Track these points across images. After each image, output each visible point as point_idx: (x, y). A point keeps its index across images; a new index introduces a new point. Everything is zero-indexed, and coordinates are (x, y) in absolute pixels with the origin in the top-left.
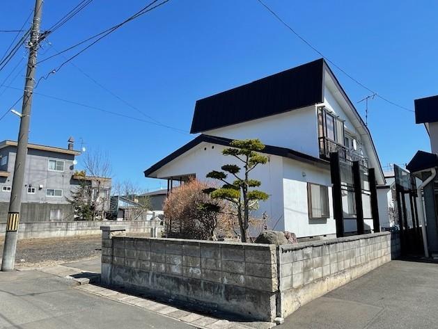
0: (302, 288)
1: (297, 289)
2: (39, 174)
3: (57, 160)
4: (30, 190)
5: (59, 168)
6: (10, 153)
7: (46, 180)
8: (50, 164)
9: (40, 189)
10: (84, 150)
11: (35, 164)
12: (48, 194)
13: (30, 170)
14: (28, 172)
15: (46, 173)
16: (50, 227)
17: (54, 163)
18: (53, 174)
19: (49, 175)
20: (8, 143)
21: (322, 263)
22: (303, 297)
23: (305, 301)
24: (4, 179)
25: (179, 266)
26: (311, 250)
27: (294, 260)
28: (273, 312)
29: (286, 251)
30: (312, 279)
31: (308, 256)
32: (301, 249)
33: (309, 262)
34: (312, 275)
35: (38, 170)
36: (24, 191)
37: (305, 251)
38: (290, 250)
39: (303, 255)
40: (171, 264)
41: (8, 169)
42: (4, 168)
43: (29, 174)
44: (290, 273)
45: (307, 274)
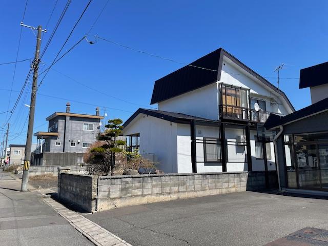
1: (114, 199)
2: (77, 133)
3: (89, 123)
4: (72, 144)
5: (90, 129)
6: (59, 120)
7: (82, 137)
8: (84, 126)
9: (78, 143)
10: (106, 115)
11: (74, 126)
12: (84, 146)
13: (71, 130)
15: (82, 132)
16: (77, 168)
17: (87, 126)
18: (87, 132)
19: (84, 134)
20: (57, 114)
21: (142, 187)
22: (119, 204)
23: (121, 206)
24: (55, 137)
25: (75, 188)
26: (130, 179)
27: (112, 184)
28: (93, 208)
29: (104, 179)
30: (130, 195)
31: (127, 182)
32: (120, 178)
33: (128, 186)
34: (131, 193)
35: (77, 131)
36: (68, 145)
37: (124, 180)
38: (107, 179)
39: (122, 182)
40: (73, 187)
41: (59, 131)
42: (55, 130)
43: (71, 133)
44: (108, 190)
45: (124, 192)
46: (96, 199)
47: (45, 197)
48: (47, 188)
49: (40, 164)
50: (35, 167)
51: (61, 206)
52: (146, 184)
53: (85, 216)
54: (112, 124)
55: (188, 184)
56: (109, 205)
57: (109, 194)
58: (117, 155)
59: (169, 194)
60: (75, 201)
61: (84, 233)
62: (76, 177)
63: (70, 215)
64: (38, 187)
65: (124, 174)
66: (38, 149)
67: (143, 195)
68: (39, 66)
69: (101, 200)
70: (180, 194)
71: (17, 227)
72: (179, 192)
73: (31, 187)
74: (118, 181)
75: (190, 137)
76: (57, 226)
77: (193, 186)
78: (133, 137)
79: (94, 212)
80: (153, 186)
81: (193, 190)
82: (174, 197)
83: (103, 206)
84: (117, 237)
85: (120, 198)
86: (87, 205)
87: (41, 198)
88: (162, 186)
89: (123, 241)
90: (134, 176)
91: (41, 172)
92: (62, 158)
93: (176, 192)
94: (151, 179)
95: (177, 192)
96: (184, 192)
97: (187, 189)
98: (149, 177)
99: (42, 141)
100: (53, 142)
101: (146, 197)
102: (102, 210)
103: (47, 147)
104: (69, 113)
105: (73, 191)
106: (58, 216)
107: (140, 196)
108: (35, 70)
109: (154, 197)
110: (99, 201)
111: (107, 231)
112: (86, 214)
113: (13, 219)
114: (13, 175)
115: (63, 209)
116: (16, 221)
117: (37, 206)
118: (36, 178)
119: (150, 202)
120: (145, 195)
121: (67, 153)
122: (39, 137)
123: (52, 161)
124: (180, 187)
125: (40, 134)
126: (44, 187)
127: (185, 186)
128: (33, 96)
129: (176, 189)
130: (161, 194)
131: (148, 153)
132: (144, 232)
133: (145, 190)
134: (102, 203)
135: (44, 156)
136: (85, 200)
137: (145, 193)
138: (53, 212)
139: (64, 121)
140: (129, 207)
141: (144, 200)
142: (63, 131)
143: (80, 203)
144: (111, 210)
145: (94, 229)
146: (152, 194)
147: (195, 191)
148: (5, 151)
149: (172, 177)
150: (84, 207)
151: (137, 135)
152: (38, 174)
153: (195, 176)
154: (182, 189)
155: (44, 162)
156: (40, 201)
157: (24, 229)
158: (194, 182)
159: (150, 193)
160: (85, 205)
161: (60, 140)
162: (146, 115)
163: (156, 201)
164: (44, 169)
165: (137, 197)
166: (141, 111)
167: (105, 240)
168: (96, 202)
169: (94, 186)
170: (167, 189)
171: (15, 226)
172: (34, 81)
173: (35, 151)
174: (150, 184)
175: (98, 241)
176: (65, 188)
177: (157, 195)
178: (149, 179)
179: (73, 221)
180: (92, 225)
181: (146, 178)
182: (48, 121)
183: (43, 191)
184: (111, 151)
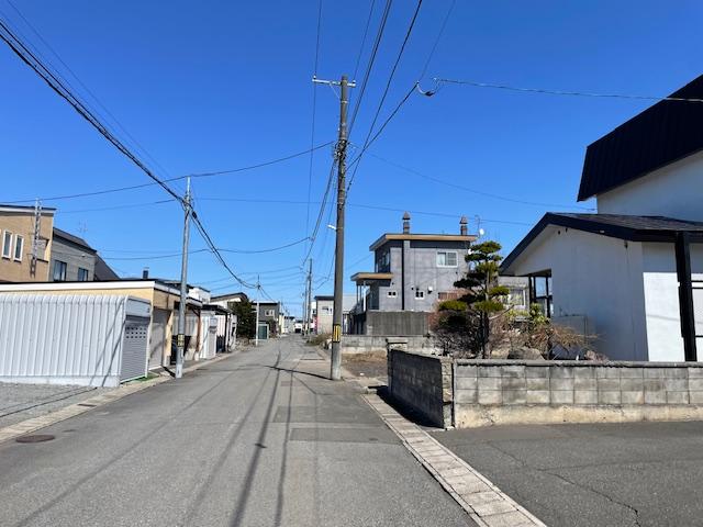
0: (498, 407)
1: (487, 407)
2: (425, 272)
3: (447, 251)
4: (417, 293)
5: (453, 263)
6: (392, 249)
7: (435, 280)
8: (438, 258)
9: (430, 292)
10: (482, 232)
11: (419, 259)
13: (415, 267)
14: (412, 270)
15: (434, 272)
17: (443, 257)
18: (444, 272)
19: (439, 273)
20: (388, 237)
21: (550, 387)
22: (500, 417)
23: (505, 422)
24: (387, 282)
25: (415, 378)
26: (521, 369)
27: (482, 376)
28: (448, 421)
29: (466, 365)
30: (523, 401)
31: (514, 375)
32: (498, 365)
33: (515, 381)
34: (524, 397)
35: (425, 268)
36: (410, 295)
37: (506, 369)
38: (472, 365)
39: (502, 372)
40: (412, 376)
41: (392, 270)
42: (386, 269)
43: (415, 273)
44: (474, 387)
45: (509, 394)
46: (451, 403)
47: (367, 393)
48: (373, 376)
49: (362, 332)
50: (354, 338)
51: (391, 411)
52: (558, 381)
53: (431, 434)
54: (477, 252)
55: (670, 388)
56: (477, 418)
57: (476, 395)
58: (493, 317)
59: (619, 407)
60: (416, 404)
61: (425, 463)
62: (415, 359)
63: (404, 428)
64: (358, 375)
65: (509, 357)
66: (358, 304)
67: (552, 405)
68: (347, 152)
69: (462, 405)
70: (648, 409)
71: (316, 439)
72: (645, 404)
73: (347, 374)
74: (495, 371)
75: (676, 275)
76: (380, 445)
77: (685, 394)
78: (537, 279)
79: (450, 428)
80: (576, 388)
81: (686, 402)
82: (633, 415)
83: (465, 418)
84: (484, 479)
85: (501, 405)
86: (436, 413)
87: (360, 393)
88: (600, 388)
89: (496, 489)
90: (529, 362)
91: (365, 346)
92: (399, 322)
93: (636, 405)
94: (571, 372)
95: (639, 405)
96: (659, 405)
97: (666, 398)
98: (564, 366)
99: (365, 290)
100: (383, 291)
101: (561, 409)
102: (465, 426)
103: (373, 300)
104: (407, 233)
105: (411, 384)
106: (383, 427)
107: (543, 405)
108: (341, 159)
109: (580, 411)
110: (456, 408)
111: (468, 466)
112: (434, 430)
113: (312, 425)
114: (322, 352)
115: (394, 417)
116: (317, 430)
117: (352, 408)
118: (357, 359)
119: (572, 420)
120: (558, 406)
121: (409, 313)
122: (360, 282)
123: (382, 326)
124: (649, 393)
125: (361, 276)
126: (368, 375)
127: (662, 392)
128: (340, 209)
129: (637, 396)
130: (597, 406)
131: (570, 314)
132: (542, 477)
133: (556, 394)
134: (464, 413)
135: (368, 317)
136: (432, 403)
137: (558, 401)
138: (377, 420)
139: (400, 249)
140: (520, 426)
141: (557, 416)
142: (400, 270)
143: (425, 408)
144: (483, 426)
145: (443, 459)
146: (574, 404)
147: (690, 405)
148: (309, 307)
149: (624, 370)
150: (431, 417)
151: (546, 274)
152: (361, 350)
153: (691, 370)
154: (652, 397)
155: (369, 329)
156: (359, 400)
157: (328, 444)
158: (687, 385)
159: (571, 401)
160: (433, 413)
161: (396, 287)
162: (562, 229)
163: (586, 420)
164: (369, 341)
165: (539, 408)
166: (550, 219)
167: (461, 480)
168: (453, 410)
169: (446, 377)
170: (614, 397)
171: (316, 437)
172: (340, 181)
173: (355, 309)
174: (569, 381)
175: (449, 481)
176: (400, 377)
177: (587, 406)
178: (566, 370)
179: (409, 440)
180: (442, 452)
181: (558, 369)
182: (373, 253)
183: (365, 382)
184: (478, 307)
